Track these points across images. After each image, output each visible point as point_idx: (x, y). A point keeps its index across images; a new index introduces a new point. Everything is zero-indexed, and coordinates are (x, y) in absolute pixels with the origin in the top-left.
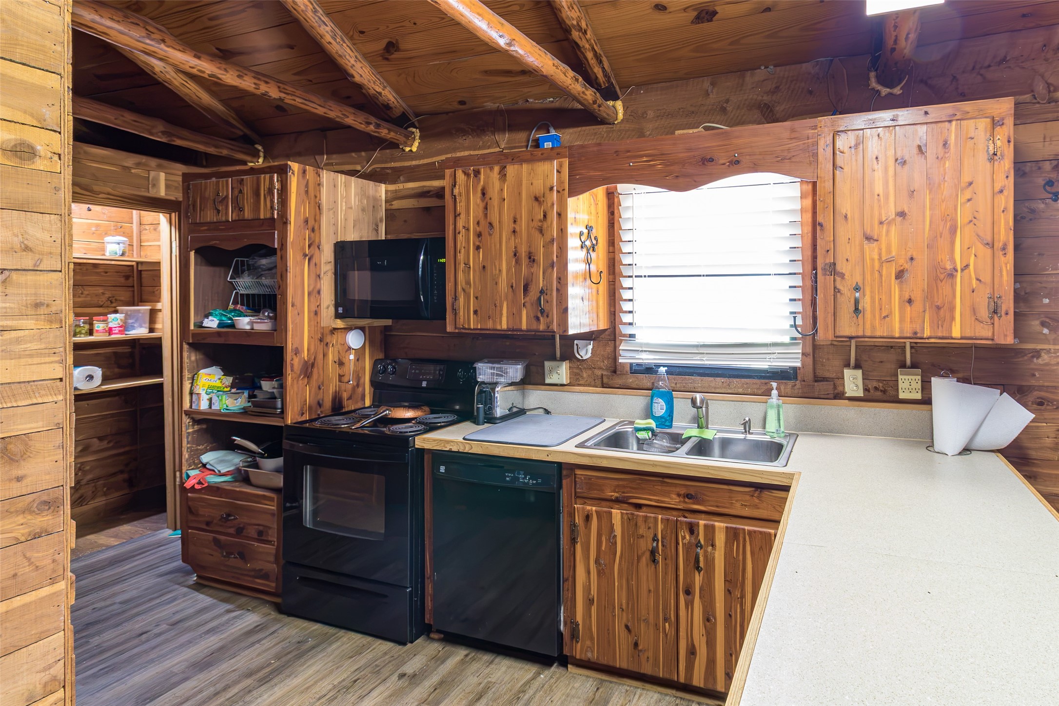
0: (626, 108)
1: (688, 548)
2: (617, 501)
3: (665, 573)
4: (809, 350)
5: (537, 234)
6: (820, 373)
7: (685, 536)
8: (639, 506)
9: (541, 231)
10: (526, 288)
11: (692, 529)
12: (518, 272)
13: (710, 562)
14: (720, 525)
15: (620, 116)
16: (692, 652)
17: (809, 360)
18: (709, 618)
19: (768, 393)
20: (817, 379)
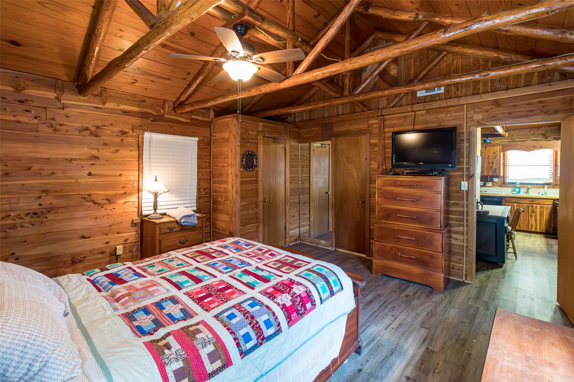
0: (508, 134)
1: (531, 210)
2: (515, 202)
3: (526, 213)
4: (554, 179)
5: (494, 159)
6: (556, 184)
7: (530, 208)
8: (520, 203)
9: (495, 158)
10: (491, 168)
11: (532, 206)
12: (489, 165)
13: (536, 212)
14: (538, 206)
15: (507, 136)
16: (532, 226)
17: (554, 181)
18: (536, 220)
19: (544, 187)
20: (556, 185)
